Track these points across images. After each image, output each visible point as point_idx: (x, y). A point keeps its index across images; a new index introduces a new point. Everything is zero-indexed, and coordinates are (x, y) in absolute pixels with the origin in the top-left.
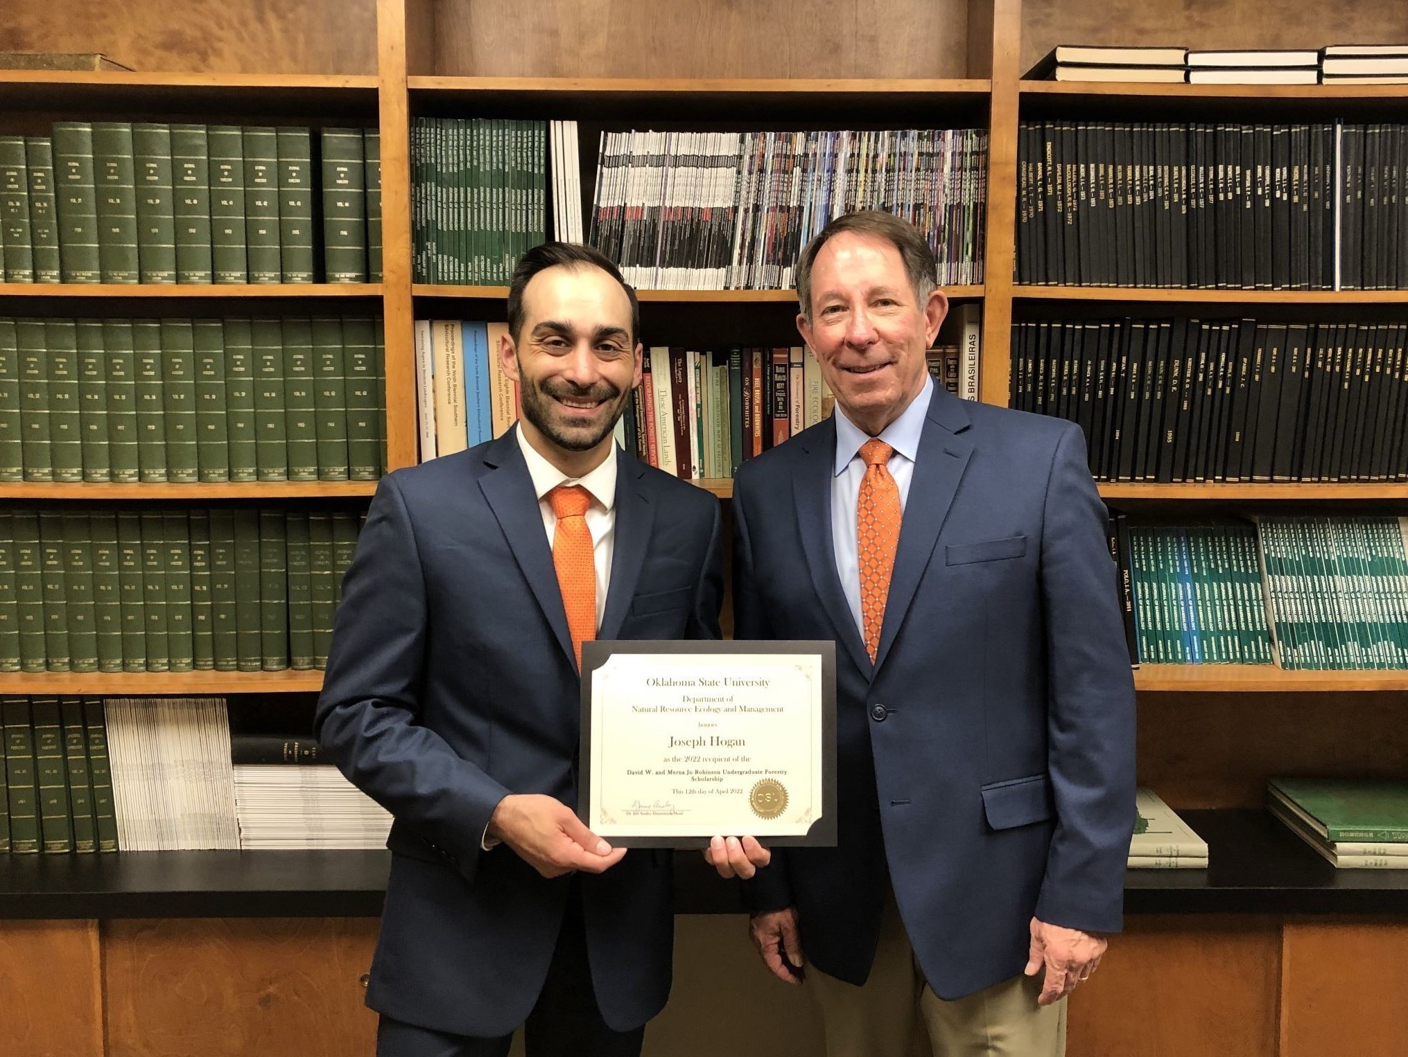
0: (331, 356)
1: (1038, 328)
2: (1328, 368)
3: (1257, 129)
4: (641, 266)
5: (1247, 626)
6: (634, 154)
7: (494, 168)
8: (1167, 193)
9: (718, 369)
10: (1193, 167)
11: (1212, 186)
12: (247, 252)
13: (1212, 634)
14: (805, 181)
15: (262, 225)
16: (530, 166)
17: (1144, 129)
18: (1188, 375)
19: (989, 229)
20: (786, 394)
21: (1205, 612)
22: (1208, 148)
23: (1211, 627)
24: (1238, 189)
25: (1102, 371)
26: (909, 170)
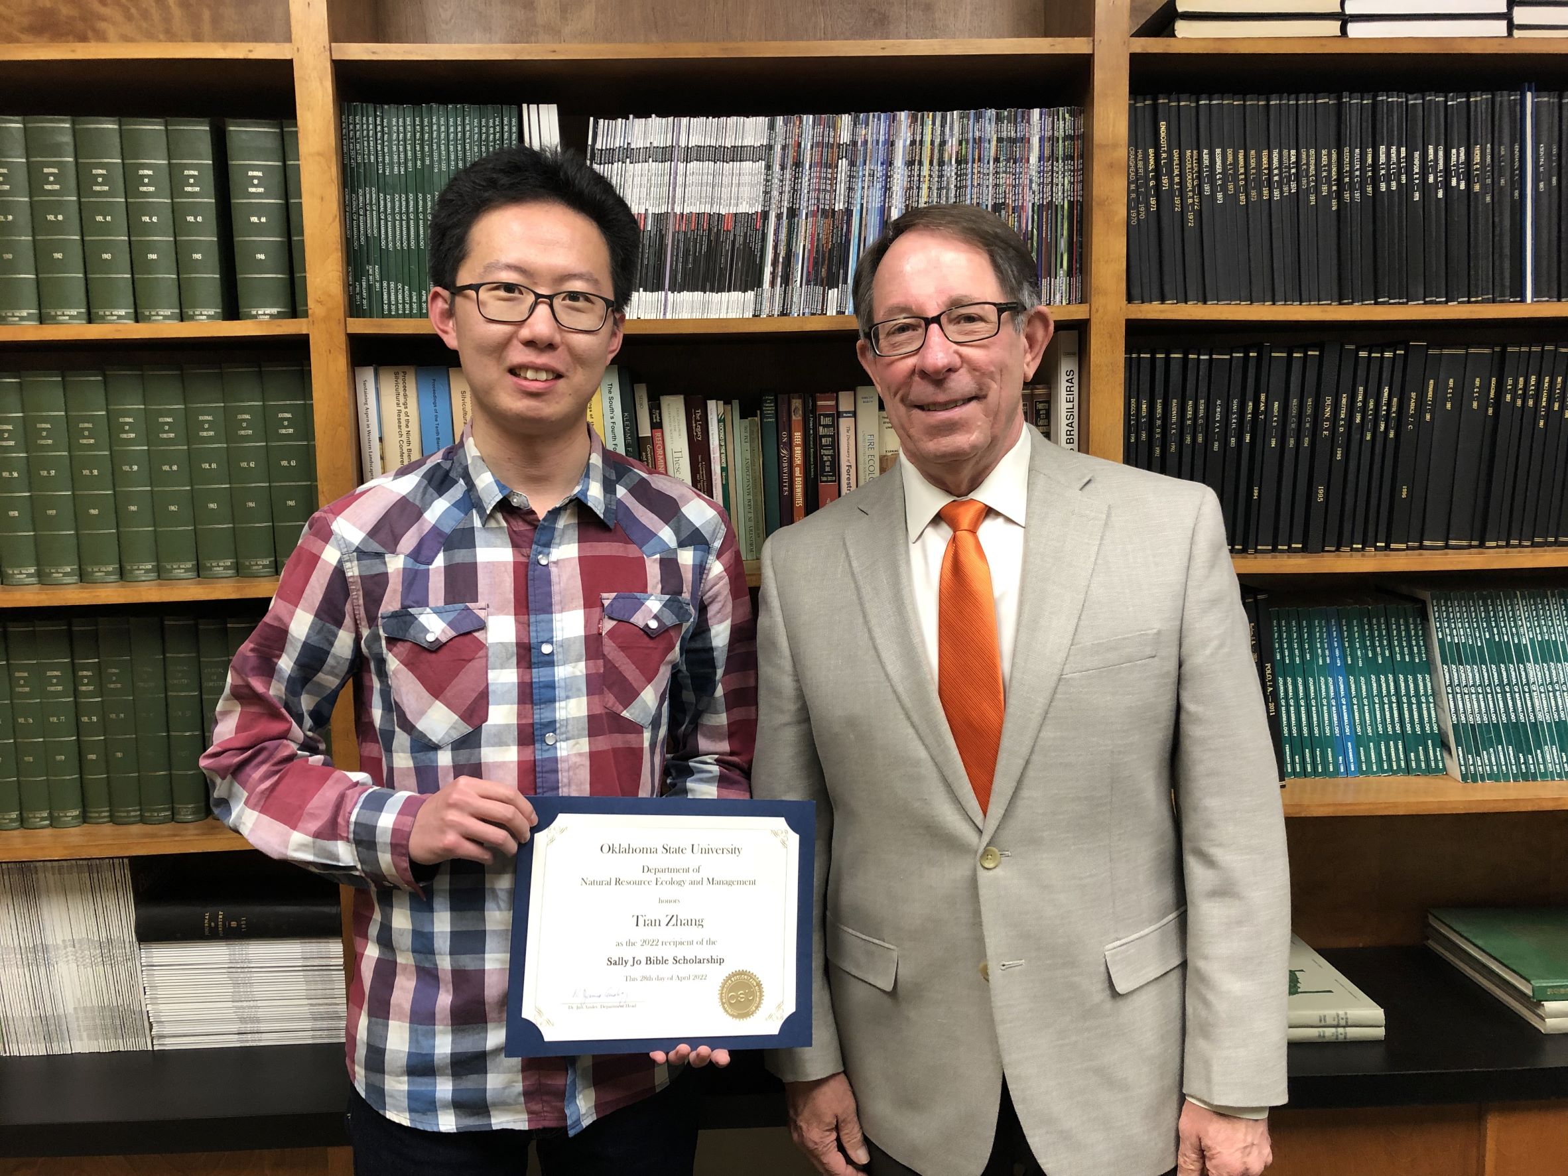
0: (248, 417)
1: (1153, 359)
2: (1519, 403)
3: (1428, 98)
4: (645, 290)
5: (1413, 728)
6: (633, 146)
8: (1313, 184)
9: (746, 422)
10: (1346, 150)
11: (1370, 174)
12: (133, 283)
13: (1371, 738)
14: (854, 177)
15: (151, 247)
17: (1284, 102)
18: (1343, 416)
19: (1094, 231)
20: (834, 452)
21: (1362, 713)
22: (1364, 124)
23: (1369, 731)
24: (1404, 177)
25: (1234, 413)
26: (986, 161)
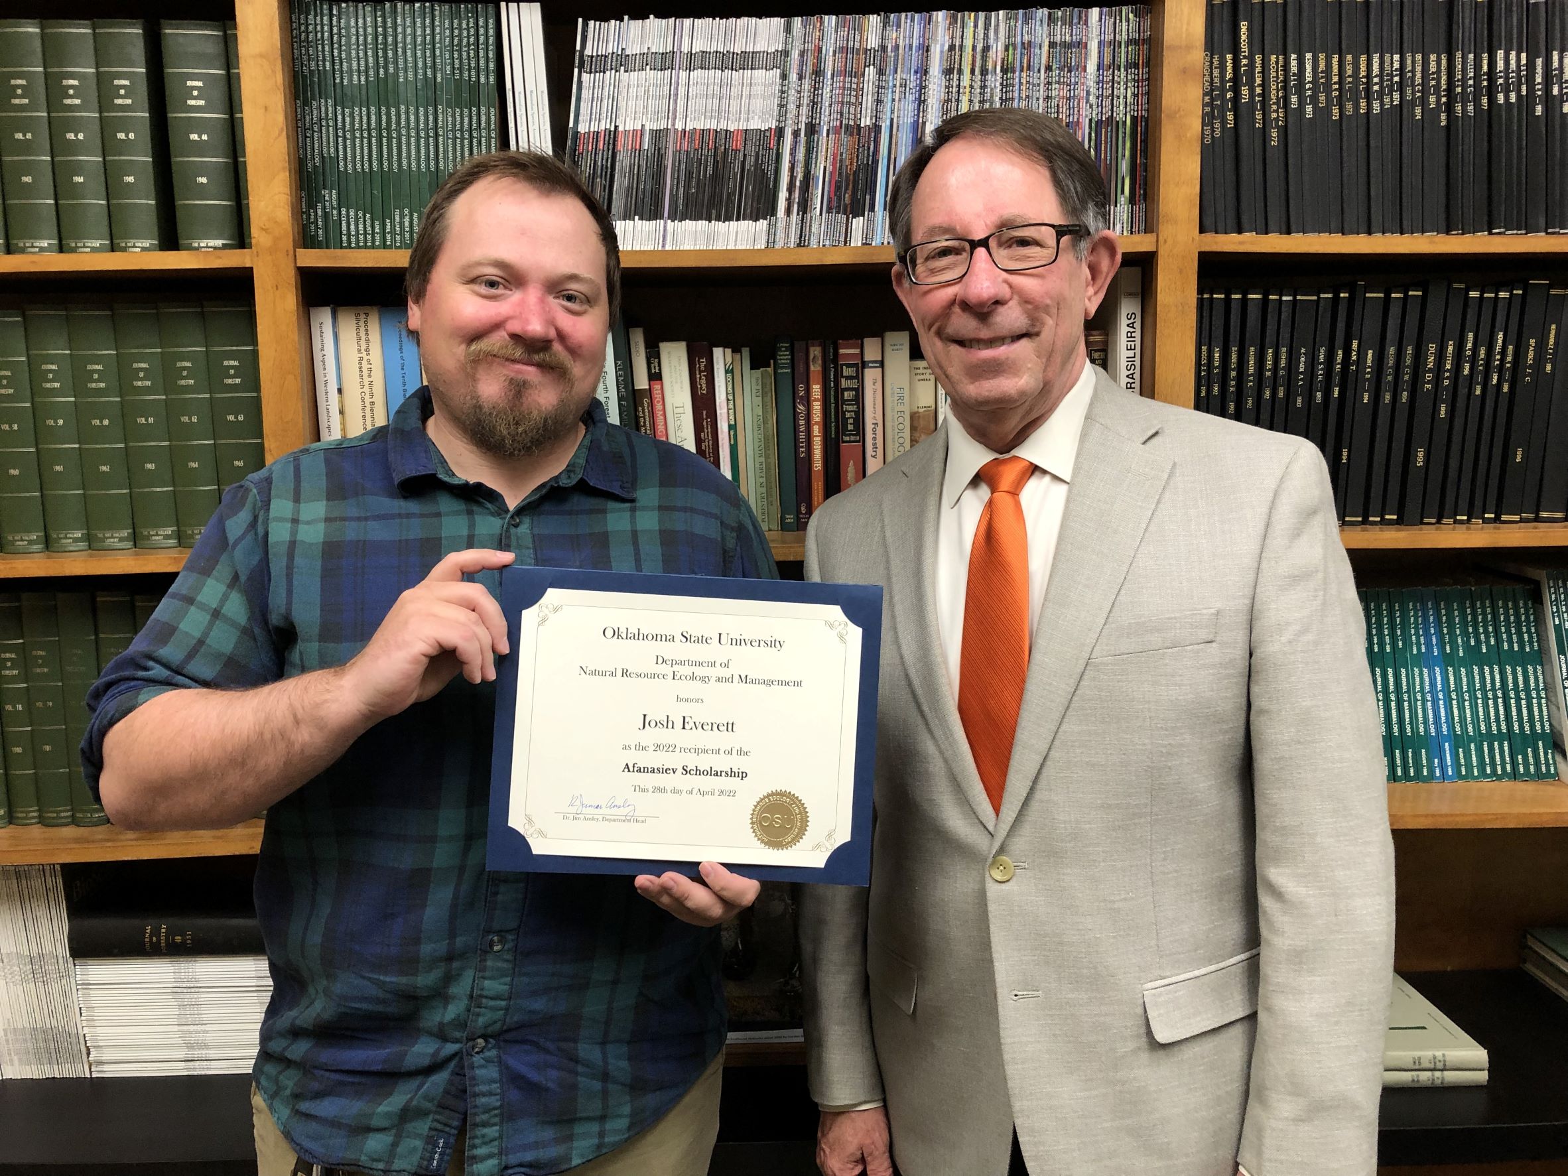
0: (188, 364)
1: (1228, 300)
4: (641, 219)
5: (1521, 726)
6: (628, 52)
7: (420, 77)
8: (1419, 94)
9: (758, 373)
10: (1459, 54)
11: (1485, 83)
12: (57, 210)
13: (1470, 739)
14: (883, 87)
15: (78, 169)
16: (473, 73)
18: (1448, 367)
19: (1163, 148)
20: (858, 408)
21: (1462, 709)
22: (1479, 26)
23: (1470, 729)
24: (1524, 88)
25: (1321, 364)
26: (1036, 70)
